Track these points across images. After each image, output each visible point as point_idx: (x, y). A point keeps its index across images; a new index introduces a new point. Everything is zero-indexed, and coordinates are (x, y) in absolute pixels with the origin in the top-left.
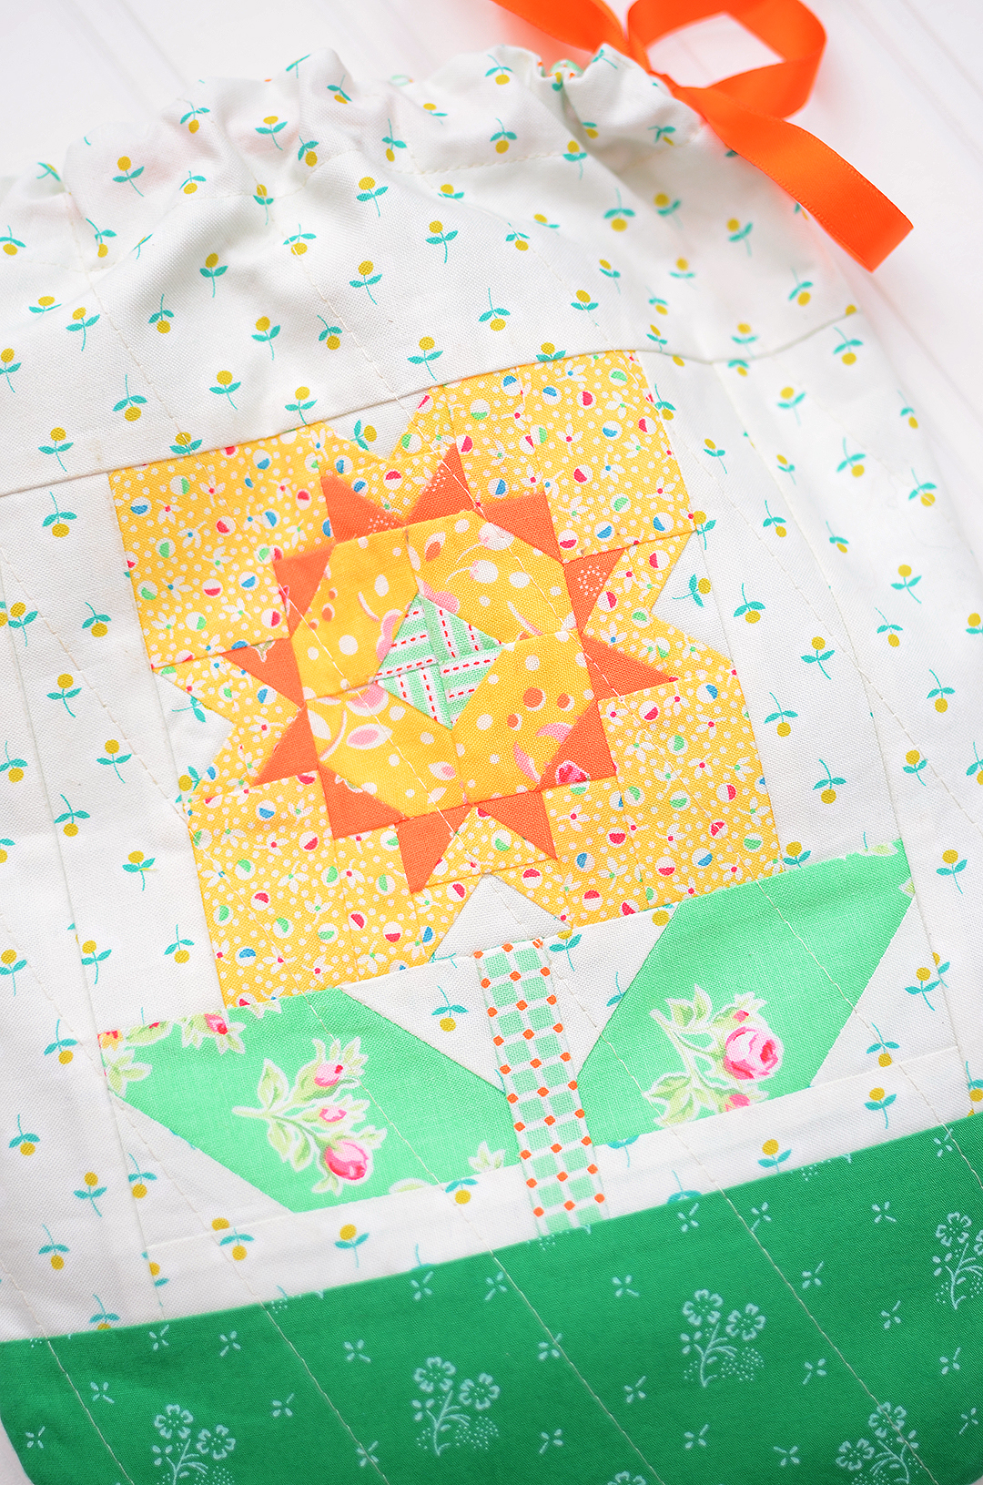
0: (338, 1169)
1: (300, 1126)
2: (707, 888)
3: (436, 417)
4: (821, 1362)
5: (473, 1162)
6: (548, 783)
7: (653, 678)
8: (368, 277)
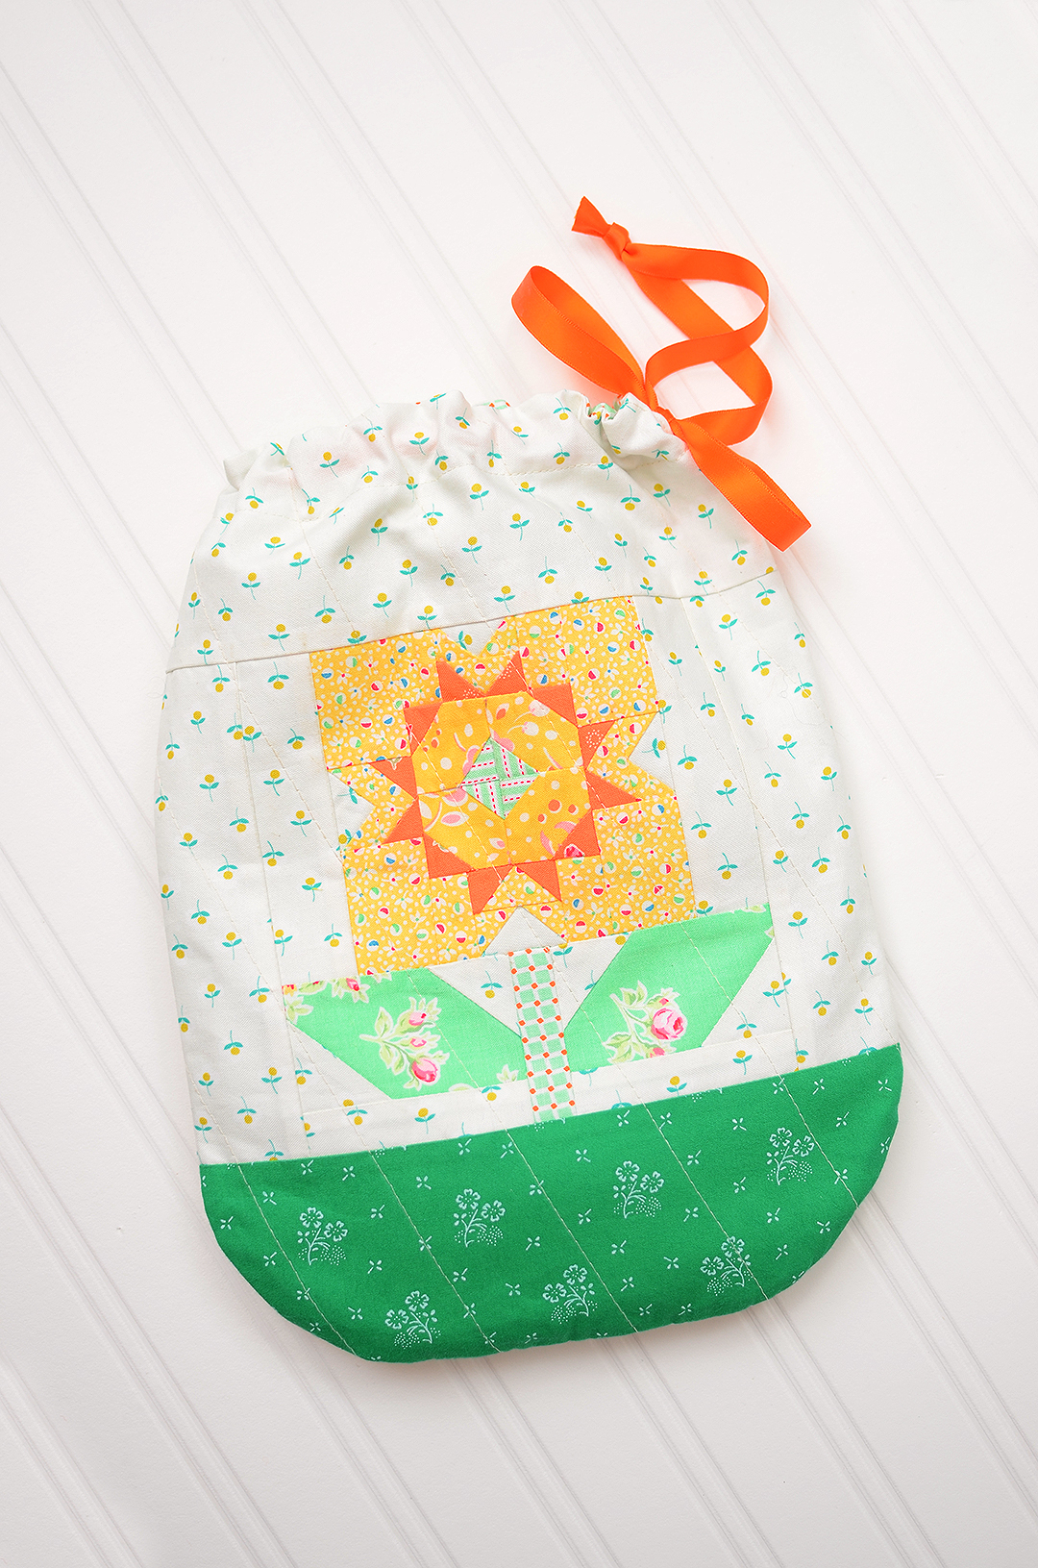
0: (420, 1075)
1: (398, 1048)
2: (650, 924)
3: (509, 634)
4: (696, 1209)
5: (499, 1076)
6: (559, 856)
7: (627, 798)
8: (474, 547)
